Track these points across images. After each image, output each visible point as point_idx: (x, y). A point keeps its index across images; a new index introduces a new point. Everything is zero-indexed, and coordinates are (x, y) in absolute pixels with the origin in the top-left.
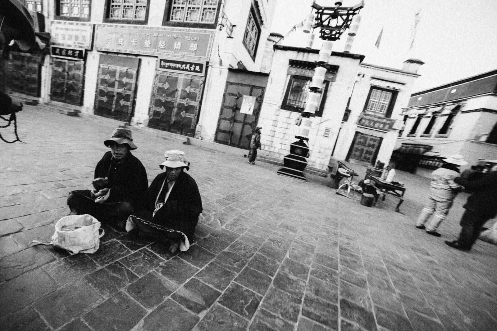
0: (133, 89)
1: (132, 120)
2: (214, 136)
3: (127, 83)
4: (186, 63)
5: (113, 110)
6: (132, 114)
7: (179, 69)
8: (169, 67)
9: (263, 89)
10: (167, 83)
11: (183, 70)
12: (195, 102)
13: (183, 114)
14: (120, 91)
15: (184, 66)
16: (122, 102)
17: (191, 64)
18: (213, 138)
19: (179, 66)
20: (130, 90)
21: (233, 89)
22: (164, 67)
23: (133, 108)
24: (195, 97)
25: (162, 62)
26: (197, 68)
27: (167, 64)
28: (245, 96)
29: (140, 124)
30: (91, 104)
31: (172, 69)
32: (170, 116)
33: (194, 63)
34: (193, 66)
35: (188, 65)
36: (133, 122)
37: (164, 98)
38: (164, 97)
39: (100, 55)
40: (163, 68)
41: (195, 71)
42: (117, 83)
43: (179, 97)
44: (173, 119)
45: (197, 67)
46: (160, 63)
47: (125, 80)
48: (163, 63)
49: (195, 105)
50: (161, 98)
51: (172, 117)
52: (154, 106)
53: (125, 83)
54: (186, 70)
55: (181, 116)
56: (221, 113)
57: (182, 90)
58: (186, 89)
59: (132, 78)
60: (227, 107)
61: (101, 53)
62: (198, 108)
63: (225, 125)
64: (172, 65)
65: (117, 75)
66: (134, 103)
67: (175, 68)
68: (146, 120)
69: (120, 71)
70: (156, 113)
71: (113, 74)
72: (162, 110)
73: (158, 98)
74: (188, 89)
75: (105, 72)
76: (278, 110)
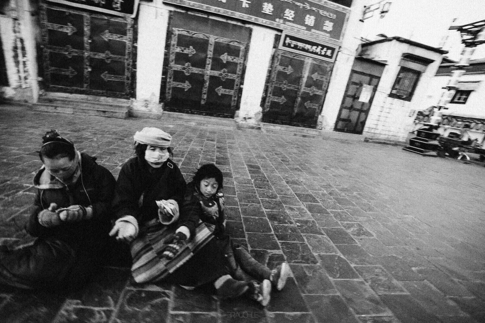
0: (239, 72)
1: (236, 115)
2: (334, 125)
3: (228, 63)
4: (317, 45)
5: (203, 102)
6: (238, 107)
7: (307, 51)
8: (296, 47)
9: (379, 78)
10: (290, 67)
11: (312, 53)
12: (321, 91)
13: (308, 104)
14: (216, 73)
15: (314, 47)
16: (221, 91)
17: (323, 47)
18: (333, 127)
19: (308, 47)
20: (234, 72)
21: (357, 78)
22: (289, 46)
23: (239, 98)
24: (321, 86)
25: (288, 38)
26: (329, 53)
27: (294, 43)
28: (365, 85)
29: (250, 118)
30: (153, 94)
31: (299, 49)
32: (293, 107)
33: (326, 46)
34: (325, 49)
35: (320, 47)
36: (238, 116)
37: (285, 86)
38: (285, 84)
39: (170, 11)
40: (286, 46)
41: (325, 56)
42: (209, 61)
43: (304, 85)
44: (296, 110)
45: (328, 51)
46: (285, 39)
47: (225, 58)
48: (288, 41)
49: (320, 94)
50: (281, 86)
51: (295, 109)
52: (271, 95)
53: (225, 62)
54: (316, 53)
55: (305, 107)
56: (343, 103)
57: (308, 77)
58: (313, 76)
59: (238, 56)
60: (348, 96)
61: (172, 9)
62: (323, 98)
63: (345, 113)
64: (300, 45)
65: (211, 48)
66: (240, 91)
67: (303, 50)
68: (258, 113)
69: (216, 43)
70: (274, 104)
71: (202, 45)
72: (282, 100)
73: (277, 85)
74: (315, 76)
75: (183, 41)
76: (386, 98)
